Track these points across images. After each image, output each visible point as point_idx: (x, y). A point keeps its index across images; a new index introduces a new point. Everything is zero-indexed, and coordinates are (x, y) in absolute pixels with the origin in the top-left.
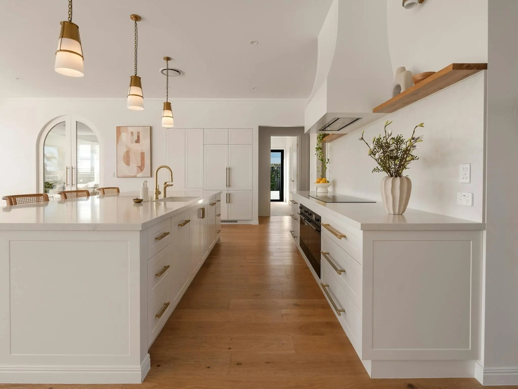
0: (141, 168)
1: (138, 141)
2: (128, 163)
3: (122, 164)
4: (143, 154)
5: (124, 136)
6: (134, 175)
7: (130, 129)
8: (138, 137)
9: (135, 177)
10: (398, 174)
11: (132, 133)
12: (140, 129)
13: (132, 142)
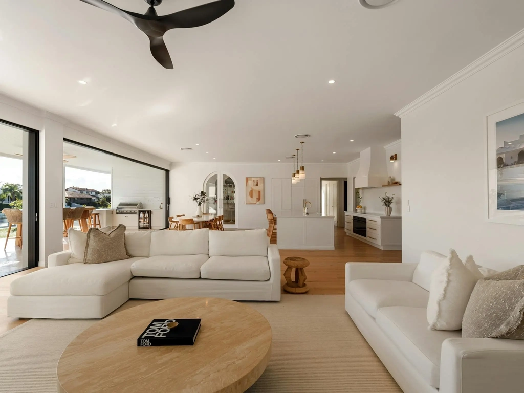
0: (259, 199)
1: (257, 185)
2: (252, 197)
3: (249, 197)
4: (259, 192)
5: (250, 182)
6: (255, 202)
7: (253, 179)
8: (257, 183)
9: (256, 204)
10: (389, 206)
11: (254, 181)
12: (258, 179)
13: (254, 185)
